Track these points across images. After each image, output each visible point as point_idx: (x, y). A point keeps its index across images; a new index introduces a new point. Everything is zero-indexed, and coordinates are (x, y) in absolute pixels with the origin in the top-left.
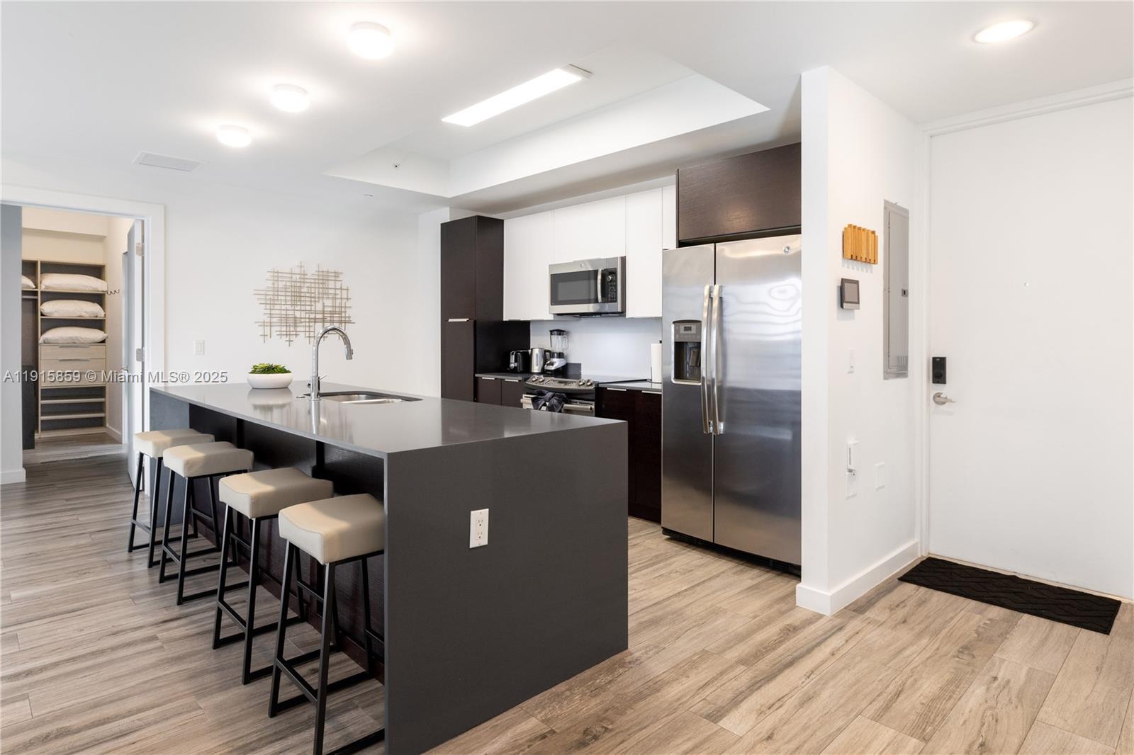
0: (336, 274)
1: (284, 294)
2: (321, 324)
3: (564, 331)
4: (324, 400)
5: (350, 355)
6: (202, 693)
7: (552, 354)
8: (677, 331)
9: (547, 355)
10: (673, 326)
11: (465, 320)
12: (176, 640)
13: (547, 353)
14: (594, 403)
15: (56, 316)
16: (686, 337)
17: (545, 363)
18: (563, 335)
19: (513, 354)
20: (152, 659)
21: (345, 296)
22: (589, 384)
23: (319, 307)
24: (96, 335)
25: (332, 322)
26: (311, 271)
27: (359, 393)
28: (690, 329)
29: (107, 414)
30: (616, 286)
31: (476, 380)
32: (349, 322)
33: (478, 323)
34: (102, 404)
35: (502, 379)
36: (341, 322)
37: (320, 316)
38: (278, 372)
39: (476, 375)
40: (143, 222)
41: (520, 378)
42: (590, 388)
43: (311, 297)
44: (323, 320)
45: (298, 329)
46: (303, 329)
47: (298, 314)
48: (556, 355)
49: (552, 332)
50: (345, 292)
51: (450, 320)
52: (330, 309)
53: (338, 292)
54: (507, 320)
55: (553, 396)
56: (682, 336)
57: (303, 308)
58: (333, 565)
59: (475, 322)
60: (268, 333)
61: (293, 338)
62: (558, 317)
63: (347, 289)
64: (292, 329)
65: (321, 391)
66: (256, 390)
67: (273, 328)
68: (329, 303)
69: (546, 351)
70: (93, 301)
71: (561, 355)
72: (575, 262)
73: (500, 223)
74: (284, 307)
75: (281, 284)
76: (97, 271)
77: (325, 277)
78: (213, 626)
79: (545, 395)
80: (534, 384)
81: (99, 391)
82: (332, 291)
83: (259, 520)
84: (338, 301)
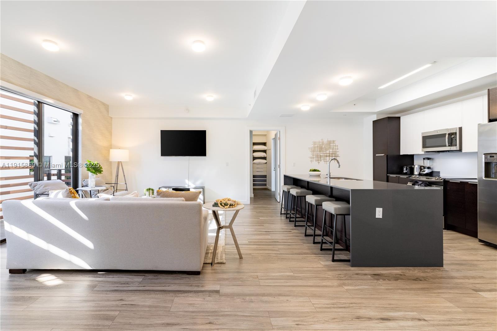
0: (334, 141)
1: (317, 148)
2: (329, 157)
3: (431, 158)
4: (331, 179)
5: (339, 166)
6: (304, 243)
7: (424, 168)
8: (485, 158)
9: (421, 168)
10: (484, 156)
11: (383, 155)
12: (296, 233)
13: (422, 167)
14: (443, 186)
15: (256, 156)
16: (491, 160)
17: (420, 171)
18: (430, 160)
19: (405, 167)
20: (292, 235)
21: (336, 148)
22: (441, 179)
23: (328, 152)
24: (264, 161)
25: (332, 156)
26: (325, 141)
27: (342, 178)
28: (493, 157)
29: (267, 183)
30: (456, 140)
31: (388, 177)
32: (338, 156)
33: (388, 156)
34: (266, 180)
35: (399, 177)
36: (335, 156)
37: (328, 155)
38: (317, 171)
39: (388, 175)
40: (280, 131)
41: (407, 176)
42: (441, 180)
43: (325, 149)
44: (329, 156)
45: (321, 159)
46: (323, 159)
47: (321, 154)
48: (426, 168)
49: (424, 159)
50: (336, 147)
51: (377, 155)
52: (332, 152)
53: (334, 147)
54: (402, 154)
55: (422, 183)
56: (489, 160)
57: (323, 152)
58: (337, 215)
59: (387, 156)
60: (312, 160)
61: (320, 162)
62: (426, 153)
63: (337, 146)
64: (319, 159)
65: (331, 177)
66: (311, 176)
67: (314, 159)
68: (331, 150)
69: (421, 166)
70: (264, 152)
71: (429, 168)
72: (434, 131)
73: (399, 118)
74: (317, 152)
75: (316, 146)
76: (264, 144)
77: (330, 142)
78: (304, 232)
79: (418, 183)
80: (414, 178)
81: (265, 176)
82: (332, 147)
83: (317, 205)
84: (334, 150)
